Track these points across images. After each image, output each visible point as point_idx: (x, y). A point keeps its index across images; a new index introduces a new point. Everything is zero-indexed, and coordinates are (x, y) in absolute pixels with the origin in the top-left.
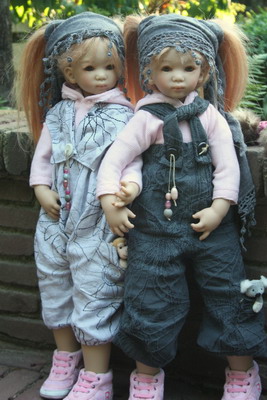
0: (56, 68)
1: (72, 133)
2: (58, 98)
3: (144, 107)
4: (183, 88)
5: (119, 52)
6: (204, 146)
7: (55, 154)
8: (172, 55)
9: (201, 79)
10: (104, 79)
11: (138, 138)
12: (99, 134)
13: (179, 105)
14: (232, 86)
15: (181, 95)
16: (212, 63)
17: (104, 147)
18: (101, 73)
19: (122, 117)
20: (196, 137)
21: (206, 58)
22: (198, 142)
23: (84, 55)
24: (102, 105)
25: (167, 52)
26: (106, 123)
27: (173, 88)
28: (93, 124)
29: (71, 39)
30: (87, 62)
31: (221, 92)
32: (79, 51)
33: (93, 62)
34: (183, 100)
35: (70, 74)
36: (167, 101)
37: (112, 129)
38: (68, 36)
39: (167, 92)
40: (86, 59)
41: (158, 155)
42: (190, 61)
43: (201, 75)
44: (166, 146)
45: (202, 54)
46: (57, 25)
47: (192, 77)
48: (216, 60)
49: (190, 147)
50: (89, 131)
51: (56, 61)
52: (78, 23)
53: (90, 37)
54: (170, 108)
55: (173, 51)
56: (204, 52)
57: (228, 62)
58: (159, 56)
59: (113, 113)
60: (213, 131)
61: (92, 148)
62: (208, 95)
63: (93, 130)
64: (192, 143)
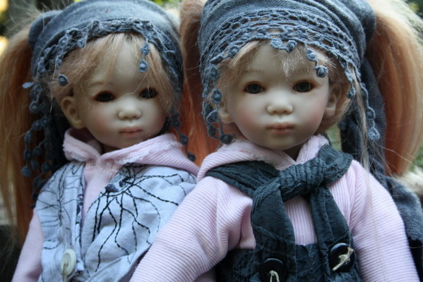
0: (44, 98)
1: (75, 229)
3: (214, 172)
4: (290, 127)
6: (343, 250)
7: (46, 270)
8: (263, 60)
9: (332, 109)
10: (135, 117)
12: (126, 229)
13: (286, 166)
14: (398, 125)
15: (289, 142)
16: (353, 75)
17: (133, 257)
18: (129, 104)
19: (172, 193)
20: (325, 232)
21: (338, 61)
22: (330, 244)
23: (91, 71)
24: (134, 170)
25: (254, 51)
26: (141, 205)
27: (270, 128)
28: (115, 208)
29: (67, 39)
30: (100, 83)
31: (374, 134)
32: (82, 63)
33: (111, 84)
34: (294, 153)
35: (73, 111)
36: (261, 155)
37: (151, 218)
38: (63, 34)
39: (259, 137)
40: (99, 77)
41: (245, 272)
42: (302, 70)
43: (331, 101)
44: (259, 254)
45: (329, 55)
47: (312, 105)
48: (362, 70)
49: (311, 254)
50: (107, 224)
51: (44, 85)
53: (104, 34)
54: (265, 170)
55: (265, 50)
56: (334, 51)
57: (388, 75)
58: (235, 61)
59: (154, 184)
60: (363, 217)
61: (113, 259)
62: (351, 146)
63: (116, 222)
64: (317, 246)
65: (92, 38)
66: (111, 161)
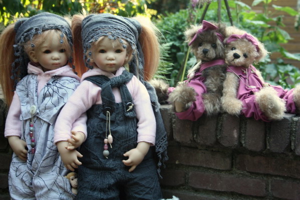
0: (23, 51)
1: (35, 98)
2: (25, 73)
3: (87, 79)
4: (114, 64)
5: (68, 40)
6: (130, 105)
7: (23, 113)
8: (106, 42)
9: (127, 58)
10: (58, 59)
11: (83, 100)
12: (55, 98)
13: (112, 77)
14: (149, 63)
15: (113, 69)
16: (134, 47)
17: (59, 108)
18: (56, 55)
19: (72, 86)
20: (125, 98)
21: (130, 43)
22: (126, 102)
23: (43, 42)
24: (57, 78)
25: (103, 39)
26: (60, 90)
27: (107, 65)
28: (51, 91)
29: (34, 31)
30: (46, 47)
31: (141, 67)
32: (40, 40)
33: (50, 47)
34: (115, 73)
35: (34, 56)
36: (104, 73)
37: (64, 94)
38: (31, 29)
39: (103, 67)
40: (45, 45)
41: (98, 112)
42: (118, 46)
43: (127, 55)
44: (103, 106)
45: (127, 41)
46: (23, 22)
47: (121, 57)
48: (137, 45)
49: (120, 106)
50: (48, 96)
51: (23, 47)
52: (39, 20)
53: (47, 29)
54: (106, 78)
55: (106, 39)
56: (128, 40)
57: (145, 47)
58: (97, 42)
59: (65, 83)
60: (137, 94)
61: (50, 108)
62: (132, 70)
63: (51, 95)
64: (122, 103)
65: (43, 31)
66: (49, 74)
